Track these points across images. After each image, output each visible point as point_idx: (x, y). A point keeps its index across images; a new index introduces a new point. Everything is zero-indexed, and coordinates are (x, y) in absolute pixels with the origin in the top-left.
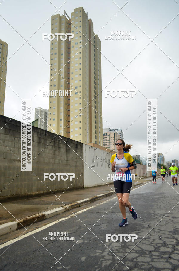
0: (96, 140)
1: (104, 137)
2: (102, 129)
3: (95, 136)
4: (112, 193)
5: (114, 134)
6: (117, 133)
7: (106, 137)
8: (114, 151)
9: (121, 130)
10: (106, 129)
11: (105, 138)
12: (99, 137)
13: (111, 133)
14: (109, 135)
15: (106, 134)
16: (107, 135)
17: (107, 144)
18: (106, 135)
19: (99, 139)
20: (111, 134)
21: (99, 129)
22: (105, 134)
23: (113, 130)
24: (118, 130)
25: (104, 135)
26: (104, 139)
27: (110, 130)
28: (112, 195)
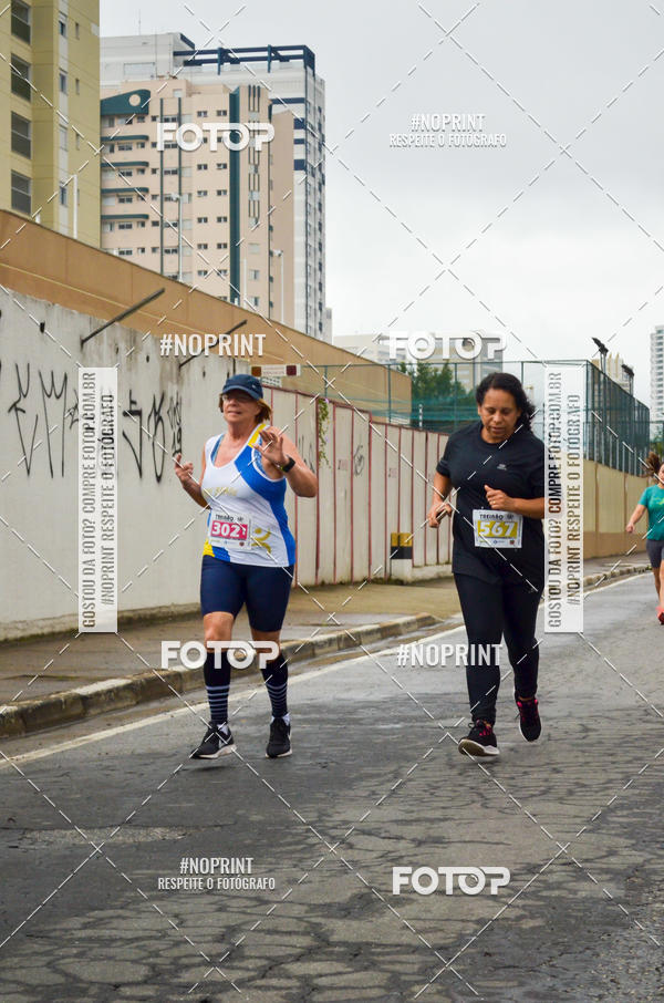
0: (23, 166)
1: (119, 129)
2: (94, 43)
3: (19, 123)
4: (84, 699)
5: (234, 99)
6: (255, 92)
7: (137, 129)
8: (221, 287)
9: (309, 58)
10: (145, 42)
11: (124, 143)
12: (59, 138)
13: (191, 91)
14: (171, 111)
15: (145, 95)
16: (154, 110)
17: (150, 207)
18: (142, 112)
19: (62, 160)
20: (192, 105)
21: (62, 46)
22: (135, 101)
23: (224, 56)
24: (274, 54)
25: (113, 109)
26: (119, 156)
27: (187, 55)
28: (81, 717)
